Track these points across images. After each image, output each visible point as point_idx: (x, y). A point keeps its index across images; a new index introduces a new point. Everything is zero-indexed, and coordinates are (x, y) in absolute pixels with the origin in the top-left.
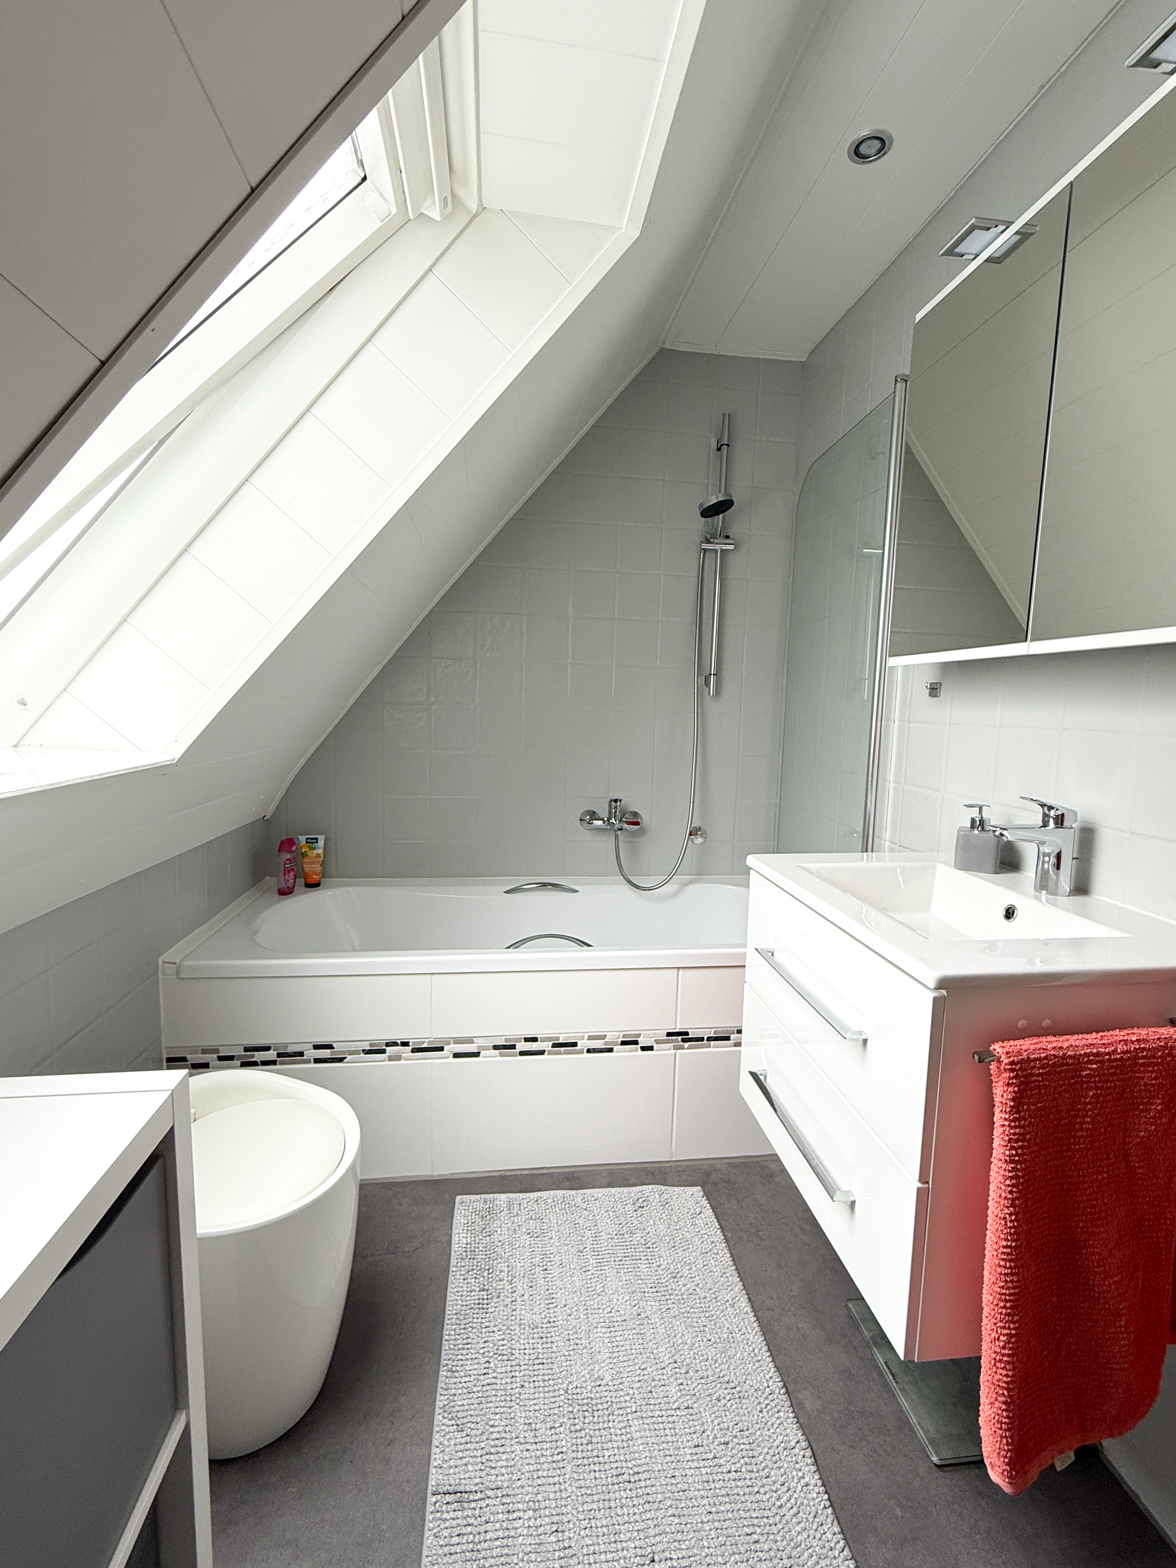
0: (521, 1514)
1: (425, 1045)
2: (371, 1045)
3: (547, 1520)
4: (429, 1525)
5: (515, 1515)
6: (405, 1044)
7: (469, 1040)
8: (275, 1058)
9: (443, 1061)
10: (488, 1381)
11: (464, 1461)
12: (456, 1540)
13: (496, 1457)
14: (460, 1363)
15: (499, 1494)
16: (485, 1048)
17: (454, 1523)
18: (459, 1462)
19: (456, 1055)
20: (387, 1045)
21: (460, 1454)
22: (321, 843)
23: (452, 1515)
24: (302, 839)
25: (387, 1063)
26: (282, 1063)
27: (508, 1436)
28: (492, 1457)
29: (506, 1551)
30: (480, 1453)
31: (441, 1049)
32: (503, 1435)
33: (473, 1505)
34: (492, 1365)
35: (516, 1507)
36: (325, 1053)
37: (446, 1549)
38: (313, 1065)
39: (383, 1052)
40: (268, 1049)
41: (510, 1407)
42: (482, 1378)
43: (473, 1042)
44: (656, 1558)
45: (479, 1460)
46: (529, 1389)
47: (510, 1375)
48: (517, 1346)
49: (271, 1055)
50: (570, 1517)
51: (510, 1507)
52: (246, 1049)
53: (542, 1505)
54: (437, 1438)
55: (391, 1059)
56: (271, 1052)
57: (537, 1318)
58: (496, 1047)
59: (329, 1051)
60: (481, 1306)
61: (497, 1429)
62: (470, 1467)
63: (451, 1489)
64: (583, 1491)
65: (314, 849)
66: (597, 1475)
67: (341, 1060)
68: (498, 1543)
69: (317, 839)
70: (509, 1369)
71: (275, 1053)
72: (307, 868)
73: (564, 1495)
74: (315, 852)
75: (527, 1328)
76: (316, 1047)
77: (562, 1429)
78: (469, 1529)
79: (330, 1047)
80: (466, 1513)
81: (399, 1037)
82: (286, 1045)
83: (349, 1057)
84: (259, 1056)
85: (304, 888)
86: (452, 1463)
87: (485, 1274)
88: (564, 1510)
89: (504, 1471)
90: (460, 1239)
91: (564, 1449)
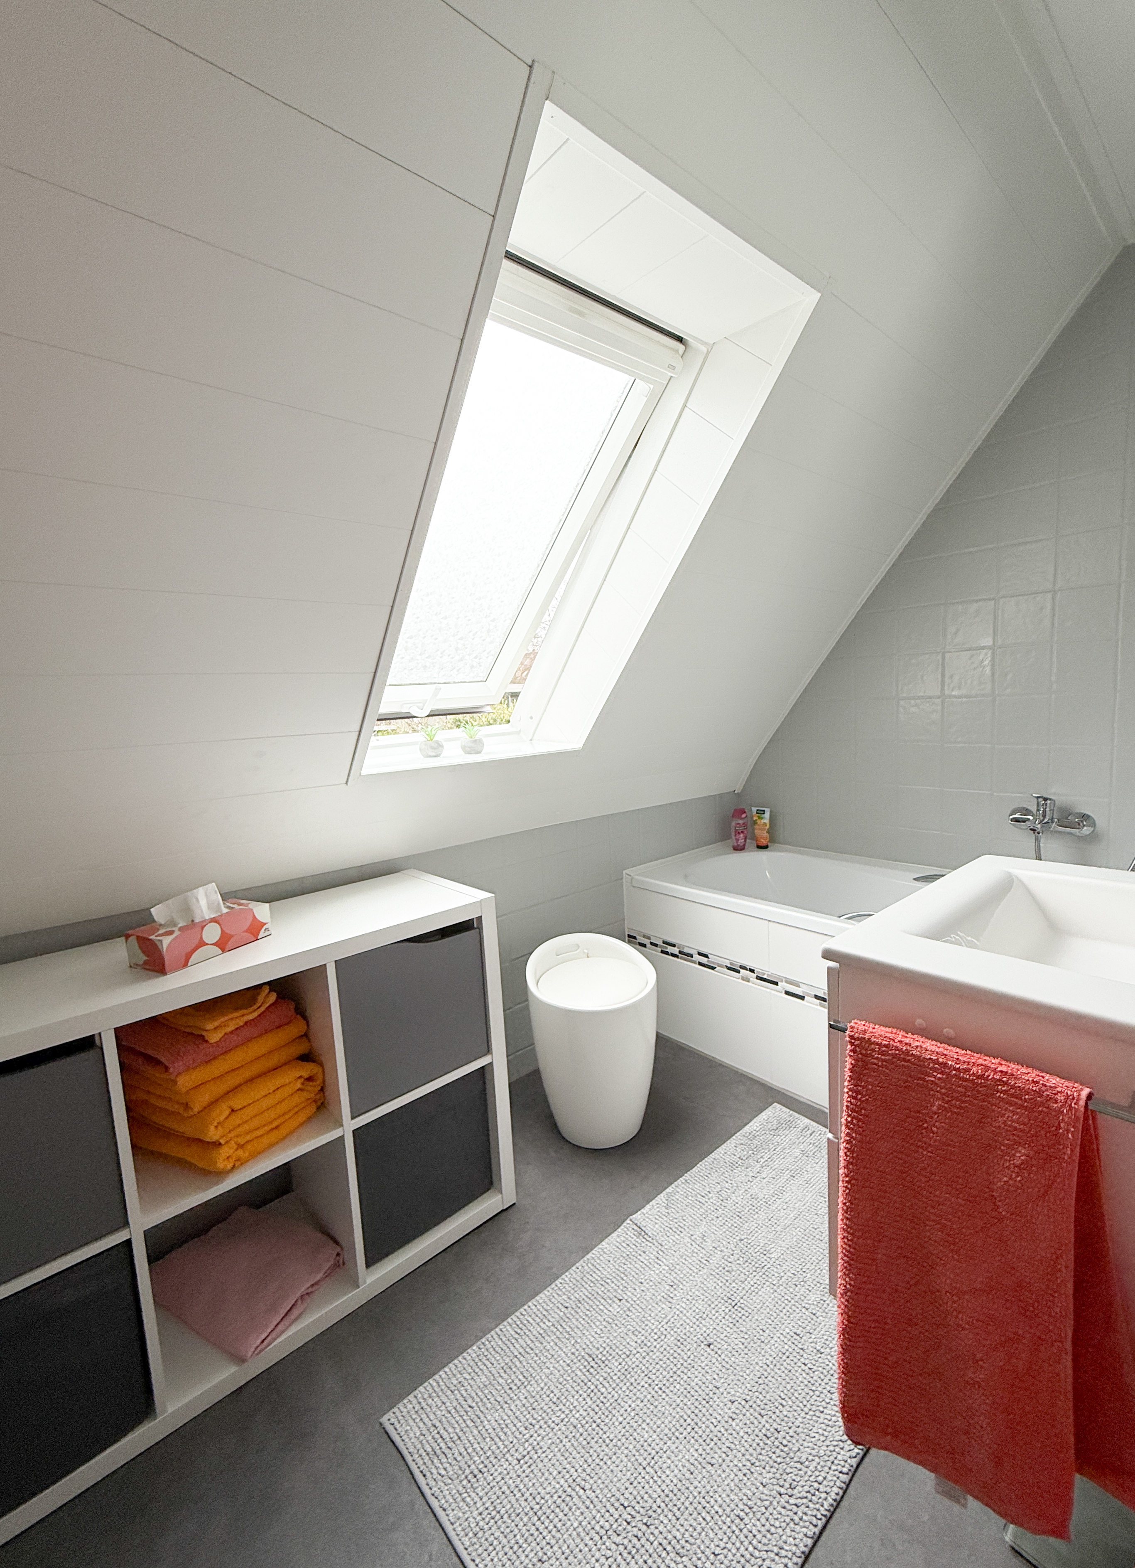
0: (662, 1264)
1: (765, 977)
2: (731, 964)
3: (672, 1278)
4: (619, 1230)
5: (659, 1262)
6: (752, 971)
7: (797, 985)
8: (677, 953)
9: (775, 994)
10: (701, 1200)
11: (657, 1221)
12: (624, 1245)
13: (673, 1233)
14: (694, 1181)
15: (660, 1247)
16: (809, 995)
17: (630, 1239)
18: (654, 1220)
19: (787, 993)
20: (741, 967)
21: (657, 1217)
22: (767, 815)
23: (632, 1235)
24: (754, 809)
25: (740, 981)
26: (681, 958)
27: (687, 1230)
28: (671, 1231)
29: (642, 1270)
30: (667, 1224)
31: (776, 984)
32: (686, 1228)
33: (644, 1240)
34: (710, 1195)
35: (662, 1259)
36: (704, 960)
37: (618, 1244)
38: (697, 966)
39: (738, 972)
40: (674, 946)
41: (701, 1220)
42: (699, 1196)
43: (799, 986)
44: (712, 1346)
45: (664, 1227)
46: (719, 1222)
47: (716, 1207)
48: (734, 1198)
49: (675, 951)
50: (685, 1288)
51: (660, 1257)
52: (664, 942)
53: (676, 1271)
54: (653, 1202)
55: (743, 979)
56: (675, 948)
57: (761, 1196)
58: (817, 997)
59: (706, 959)
60: (733, 1165)
61: (684, 1223)
62: (657, 1226)
63: (639, 1224)
64: (702, 1286)
65: (762, 818)
66: (717, 1287)
67: (713, 968)
68: (641, 1264)
69: (764, 811)
70: (718, 1204)
71: (678, 950)
72: (757, 832)
73: (691, 1278)
74: (763, 821)
75: (749, 1195)
76: (700, 954)
77: (719, 1253)
78: (634, 1247)
79: (707, 956)
80: (638, 1240)
81: (750, 964)
82: (684, 946)
83: (718, 968)
84: (670, 949)
85: (756, 849)
86: (650, 1217)
87: (750, 1152)
88: (684, 1283)
89: (671, 1241)
90: (754, 1125)
91: (711, 1261)
